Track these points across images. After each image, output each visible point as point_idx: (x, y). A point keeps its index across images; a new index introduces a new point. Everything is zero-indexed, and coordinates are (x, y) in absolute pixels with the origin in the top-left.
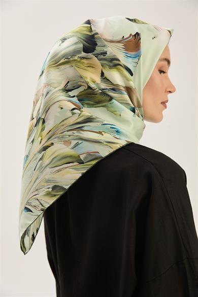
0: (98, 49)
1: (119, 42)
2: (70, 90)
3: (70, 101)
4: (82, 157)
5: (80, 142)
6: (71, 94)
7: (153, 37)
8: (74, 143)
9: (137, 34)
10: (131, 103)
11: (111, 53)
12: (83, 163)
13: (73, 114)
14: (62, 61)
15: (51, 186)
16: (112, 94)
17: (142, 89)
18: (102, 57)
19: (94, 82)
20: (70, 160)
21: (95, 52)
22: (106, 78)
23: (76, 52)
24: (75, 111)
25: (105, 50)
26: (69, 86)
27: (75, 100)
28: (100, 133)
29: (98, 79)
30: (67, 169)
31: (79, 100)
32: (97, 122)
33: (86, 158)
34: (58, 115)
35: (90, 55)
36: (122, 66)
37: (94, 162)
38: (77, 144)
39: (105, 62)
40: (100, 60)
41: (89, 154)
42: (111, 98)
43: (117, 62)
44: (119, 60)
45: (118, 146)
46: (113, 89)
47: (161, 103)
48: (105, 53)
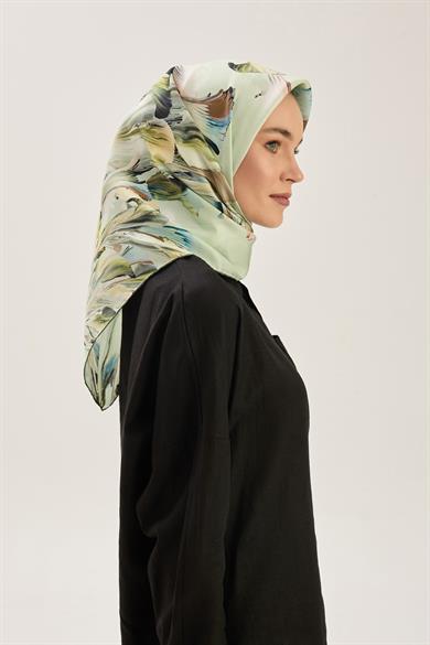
0: (173, 113)
1: (202, 102)
2: (140, 173)
3: (134, 189)
4: (134, 268)
5: (131, 246)
6: (140, 178)
7: (257, 93)
8: (124, 247)
9: (231, 90)
10: (213, 195)
11: (187, 118)
12: (134, 277)
13: (129, 207)
14: (134, 128)
15: (102, 308)
16: (186, 181)
17: (232, 176)
18: (175, 124)
19: (162, 162)
20: (122, 272)
21: (170, 117)
22: (179, 157)
23: (146, 118)
24: (132, 203)
25: (181, 114)
26: (140, 167)
27: (144, 187)
28: (161, 239)
29: (169, 157)
30: (119, 285)
31: (149, 188)
32: (158, 221)
33: (138, 269)
34: (113, 206)
35: (162, 122)
36: (200, 138)
37: (147, 277)
38: (128, 249)
39: (178, 132)
40: (173, 129)
41: (142, 265)
42: (184, 187)
43: (194, 133)
44: (197, 130)
45: (179, 255)
46: (189, 174)
47: (271, 196)
48: (179, 119)
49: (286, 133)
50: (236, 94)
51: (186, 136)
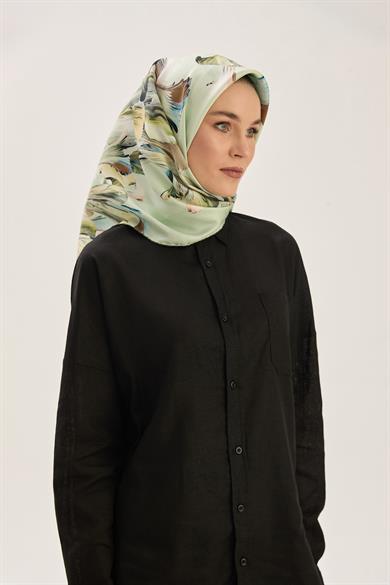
0: (147, 96)
1: (169, 89)
5: (104, 216)
6: (125, 152)
7: (209, 82)
9: (188, 79)
11: (155, 100)
14: (128, 110)
16: (147, 151)
21: (146, 99)
22: (145, 131)
24: (109, 181)
25: (151, 96)
32: (118, 200)
35: (142, 104)
36: (163, 117)
39: (148, 111)
40: (146, 109)
43: (159, 112)
46: (149, 146)
47: (221, 170)
48: (150, 100)
49: (232, 116)
50: (192, 83)
51: (153, 114)
